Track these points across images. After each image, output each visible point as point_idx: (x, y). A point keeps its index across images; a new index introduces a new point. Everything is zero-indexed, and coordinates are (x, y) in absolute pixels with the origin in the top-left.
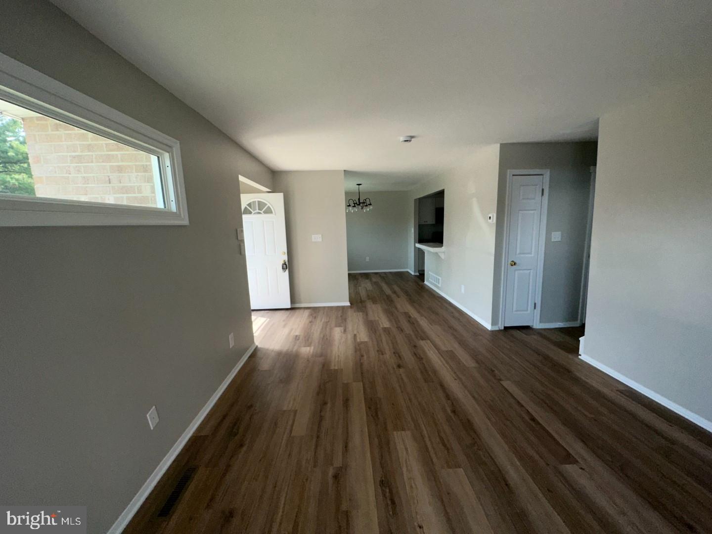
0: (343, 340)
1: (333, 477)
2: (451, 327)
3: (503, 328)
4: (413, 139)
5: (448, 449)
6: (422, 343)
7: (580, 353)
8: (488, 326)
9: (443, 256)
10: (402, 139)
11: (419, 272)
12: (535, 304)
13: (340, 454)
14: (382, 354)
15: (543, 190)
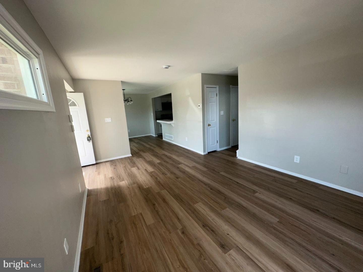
0: (141, 173)
1: (182, 233)
2: (187, 157)
3: (207, 153)
4: (169, 67)
5: (218, 203)
6: (180, 166)
7: (237, 156)
8: (202, 153)
9: (173, 125)
10: (164, 67)
11: (157, 135)
12: (217, 141)
13: (178, 223)
14: (166, 175)
15: (217, 94)
